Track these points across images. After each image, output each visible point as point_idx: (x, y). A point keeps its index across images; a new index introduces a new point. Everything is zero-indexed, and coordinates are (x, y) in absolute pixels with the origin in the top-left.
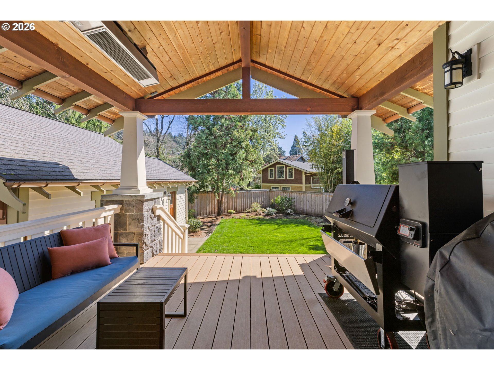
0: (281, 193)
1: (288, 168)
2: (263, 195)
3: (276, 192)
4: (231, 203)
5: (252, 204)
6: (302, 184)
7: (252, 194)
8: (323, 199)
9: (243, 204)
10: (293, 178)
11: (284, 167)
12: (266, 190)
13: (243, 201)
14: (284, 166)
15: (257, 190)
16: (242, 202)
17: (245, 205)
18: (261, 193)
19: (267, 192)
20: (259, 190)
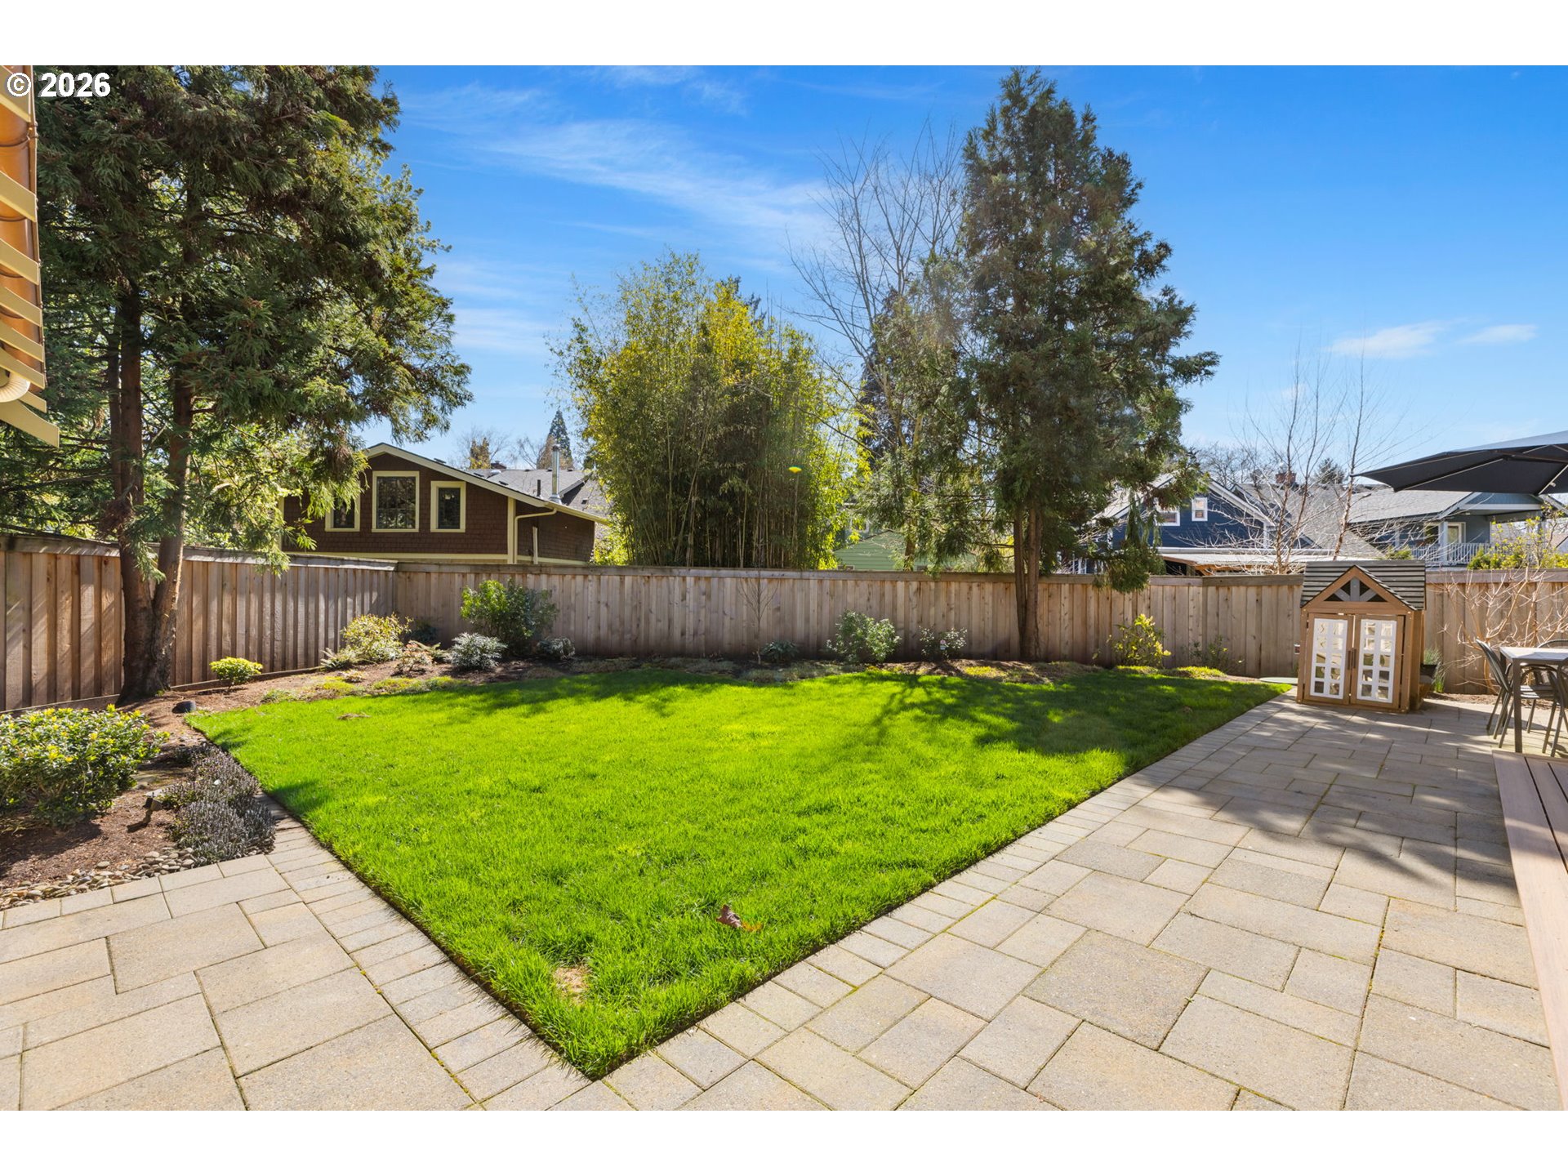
0: (464, 575)
1: (435, 485)
2: (367, 583)
3: (433, 576)
4: (198, 625)
5: (345, 624)
6: (506, 553)
7: (317, 582)
8: (669, 592)
9: (268, 632)
10: (463, 528)
11: (413, 479)
12: (381, 564)
13: (273, 614)
14: (416, 474)
15: (343, 561)
16: (268, 618)
17: (279, 636)
18: (359, 574)
19: (386, 572)
20: (349, 562)
